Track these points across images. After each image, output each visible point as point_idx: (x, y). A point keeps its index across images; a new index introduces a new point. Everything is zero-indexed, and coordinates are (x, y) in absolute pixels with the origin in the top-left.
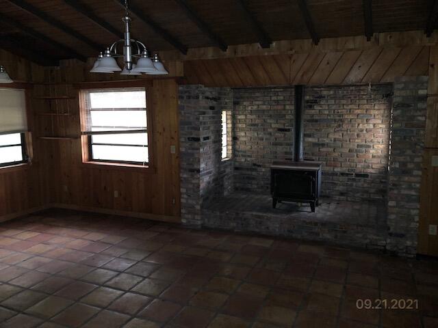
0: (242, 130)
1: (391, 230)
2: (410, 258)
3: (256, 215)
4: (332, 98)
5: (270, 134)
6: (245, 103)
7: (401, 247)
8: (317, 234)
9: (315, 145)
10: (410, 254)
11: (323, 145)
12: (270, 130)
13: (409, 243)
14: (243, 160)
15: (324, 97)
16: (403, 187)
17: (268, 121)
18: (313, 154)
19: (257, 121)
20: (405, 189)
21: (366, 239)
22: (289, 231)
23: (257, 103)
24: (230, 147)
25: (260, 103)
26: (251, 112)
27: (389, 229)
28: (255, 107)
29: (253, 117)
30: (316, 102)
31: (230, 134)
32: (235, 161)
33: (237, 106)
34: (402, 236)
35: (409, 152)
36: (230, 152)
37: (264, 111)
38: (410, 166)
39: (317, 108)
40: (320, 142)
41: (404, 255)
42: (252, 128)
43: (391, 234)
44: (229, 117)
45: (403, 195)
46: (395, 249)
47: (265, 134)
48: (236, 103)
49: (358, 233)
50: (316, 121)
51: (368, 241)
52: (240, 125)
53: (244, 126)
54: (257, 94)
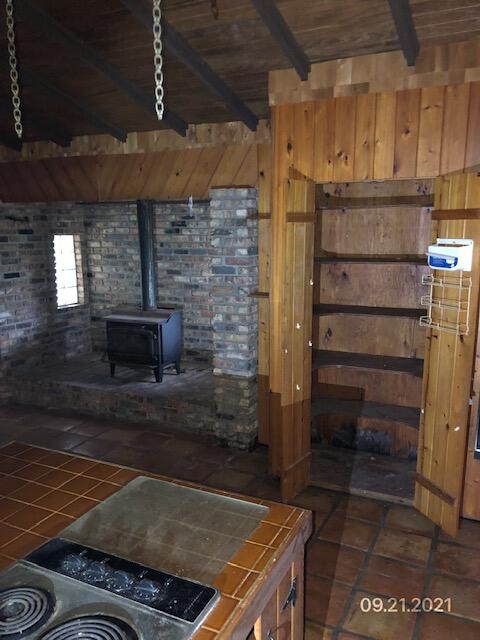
0: (97, 263)
1: (219, 410)
2: (240, 449)
3: (73, 387)
4: (202, 219)
5: (131, 270)
6: (98, 225)
7: (231, 434)
8: (144, 414)
9: (188, 286)
10: (241, 443)
11: (196, 287)
12: (131, 264)
13: (239, 428)
14: (101, 308)
15: (193, 218)
16: (229, 348)
17: (128, 250)
18: (185, 300)
19: (116, 251)
20: (231, 351)
21: (199, 422)
22: (112, 409)
23: (113, 224)
24: (81, 289)
25: (116, 224)
26: (107, 238)
27: (216, 408)
28: (111, 231)
29: (109, 244)
30: (183, 224)
31: (81, 269)
32: (92, 308)
33: (89, 229)
34: (232, 418)
35: (232, 300)
36: (82, 295)
37: (121, 236)
38: (235, 319)
39: (185, 232)
40: (193, 283)
41: (235, 444)
42: (110, 260)
43: (219, 416)
44: (77, 244)
45: (230, 359)
46: (225, 436)
47: (125, 270)
48: (87, 225)
49: (190, 413)
50: (186, 252)
51: (201, 425)
52: (94, 257)
53: (100, 257)
54: (112, 212)
